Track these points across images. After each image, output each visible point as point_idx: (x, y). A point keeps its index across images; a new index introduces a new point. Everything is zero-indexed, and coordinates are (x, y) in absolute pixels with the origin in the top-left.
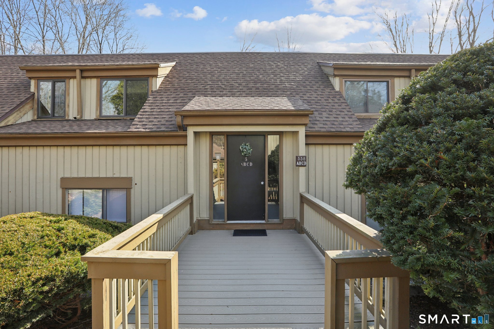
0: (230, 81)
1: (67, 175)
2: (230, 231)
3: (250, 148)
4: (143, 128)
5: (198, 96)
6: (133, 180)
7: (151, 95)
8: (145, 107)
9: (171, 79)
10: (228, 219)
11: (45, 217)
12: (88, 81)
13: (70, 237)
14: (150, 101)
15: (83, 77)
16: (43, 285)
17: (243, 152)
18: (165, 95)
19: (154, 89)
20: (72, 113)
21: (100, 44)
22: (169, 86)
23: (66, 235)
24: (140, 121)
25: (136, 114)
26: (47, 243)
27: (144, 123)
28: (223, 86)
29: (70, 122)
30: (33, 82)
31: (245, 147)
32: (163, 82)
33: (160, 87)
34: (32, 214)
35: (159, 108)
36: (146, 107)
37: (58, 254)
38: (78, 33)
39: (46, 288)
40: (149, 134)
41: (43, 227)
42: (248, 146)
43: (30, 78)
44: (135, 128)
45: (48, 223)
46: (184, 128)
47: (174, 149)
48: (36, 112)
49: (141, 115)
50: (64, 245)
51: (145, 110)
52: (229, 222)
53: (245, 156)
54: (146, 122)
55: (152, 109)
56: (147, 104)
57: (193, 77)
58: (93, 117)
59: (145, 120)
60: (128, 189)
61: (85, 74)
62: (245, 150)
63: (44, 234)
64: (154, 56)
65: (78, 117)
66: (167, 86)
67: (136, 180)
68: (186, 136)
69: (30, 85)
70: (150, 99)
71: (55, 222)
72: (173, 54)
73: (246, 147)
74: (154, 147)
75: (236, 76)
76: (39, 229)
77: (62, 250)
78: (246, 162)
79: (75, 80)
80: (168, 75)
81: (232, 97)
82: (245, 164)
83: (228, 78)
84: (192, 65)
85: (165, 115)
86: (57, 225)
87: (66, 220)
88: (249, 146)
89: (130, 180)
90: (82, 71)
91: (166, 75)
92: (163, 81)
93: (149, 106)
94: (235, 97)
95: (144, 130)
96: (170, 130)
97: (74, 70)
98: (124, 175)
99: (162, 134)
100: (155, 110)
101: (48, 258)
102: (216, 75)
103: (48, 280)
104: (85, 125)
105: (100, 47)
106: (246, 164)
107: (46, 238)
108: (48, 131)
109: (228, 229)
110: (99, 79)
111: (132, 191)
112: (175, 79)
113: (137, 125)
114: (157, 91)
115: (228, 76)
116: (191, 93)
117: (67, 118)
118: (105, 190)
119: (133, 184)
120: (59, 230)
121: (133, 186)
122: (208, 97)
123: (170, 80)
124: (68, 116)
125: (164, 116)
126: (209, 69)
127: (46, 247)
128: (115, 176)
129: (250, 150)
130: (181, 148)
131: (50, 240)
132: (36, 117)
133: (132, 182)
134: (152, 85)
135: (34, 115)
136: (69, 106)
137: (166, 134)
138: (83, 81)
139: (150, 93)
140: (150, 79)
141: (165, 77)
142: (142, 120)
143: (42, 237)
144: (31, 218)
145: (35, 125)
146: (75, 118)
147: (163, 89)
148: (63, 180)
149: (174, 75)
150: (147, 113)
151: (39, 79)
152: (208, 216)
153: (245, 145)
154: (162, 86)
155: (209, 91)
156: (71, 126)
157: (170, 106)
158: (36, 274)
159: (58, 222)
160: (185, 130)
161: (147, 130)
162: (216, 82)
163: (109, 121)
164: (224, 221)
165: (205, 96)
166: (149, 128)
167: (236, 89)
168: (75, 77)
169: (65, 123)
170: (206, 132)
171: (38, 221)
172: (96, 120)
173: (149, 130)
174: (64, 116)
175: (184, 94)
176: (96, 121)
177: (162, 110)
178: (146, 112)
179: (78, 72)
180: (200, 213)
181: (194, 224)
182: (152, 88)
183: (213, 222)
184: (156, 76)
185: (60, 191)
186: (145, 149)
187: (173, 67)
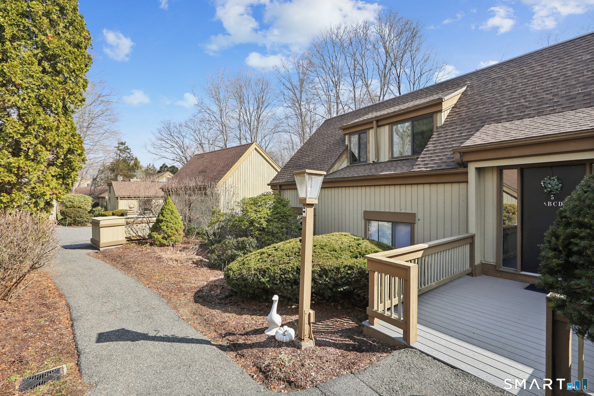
0: (540, 93)
1: (368, 210)
2: (524, 283)
3: (557, 183)
4: (425, 168)
5: (488, 124)
6: (417, 216)
7: (436, 132)
8: (428, 146)
9: (459, 109)
10: (522, 270)
11: (352, 236)
12: (382, 129)
13: (364, 250)
14: (434, 139)
15: (378, 126)
16: (348, 270)
17: (546, 188)
18: (450, 130)
19: (439, 125)
20: (372, 158)
21: (399, 77)
22: (456, 118)
23: (361, 248)
24: (422, 161)
25: (420, 153)
26: (352, 250)
27: (426, 162)
28: (527, 103)
29: (370, 165)
30: (347, 137)
31: (549, 181)
32: (451, 114)
33: (445, 121)
34: (346, 233)
35: (442, 145)
36: (430, 146)
37: (356, 257)
38: (380, 72)
39: (349, 272)
40: (430, 173)
41: (350, 241)
42: (554, 180)
43: (345, 134)
44: (418, 168)
45: (353, 240)
46: (464, 165)
47: (456, 186)
48: (349, 160)
49: (424, 154)
50: (360, 254)
51: (429, 149)
52: (523, 273)
53: (549, 193)
54: (428, 161)
55: (435, 147)
56: (431, 142)
57: (486, 100)
58: (387, 159)
59: (427, 159)
60: (412, 224)
61: (380, 123)
62: (550, 186)
63: (350, 245)
64: (443, 85)
65: (376, 161)
66: (454, 119)
67: (419, 216)
68: (466, 173)
69: (345, 139)
70: (435, 136)
71: (357, 240)
72: (465, 76)
73: (552, 182)
74: (435, 185)
75: (552, 84)
76: (348, 242)
77: (359, 256)
78: (552, 201)
79: (373, 130)
80: (455, 104)
81: (538, 116)
82: (549, 204)
83: (537, 90)
84: (487, 84)
85: (447, 151)
86: (357, 242)
87: (363, 239)
88: (556, 180)
89: (413, 215)
90: (377, 121)
91: (453, 106)
92: (449, 113)
93: (433, 144)
94: (543, 115)
95: (425, 169)
96: (450, 167)
97: (372, 122)
98: (409, 211)
99: (441, 172)
100: (438, 147)
101: (351, 257)
102: (519, 90)
103: (351, 268)
104: (380, 167)
105: (399, 80)
106: (552, 204)
107: (351, 247)
108: (356, 175)
109: (521, 281)
110: (390, 125)
111: (416, 225)
112: (464, 108)
113: (420, 164)
114: (441, 127)
115: (538, 87)
116: (480, 122)
117: (368, 162)
118: (395, 224)
119: (417, 219)
120: (359, 245)
121: (416, 222)
122: (501, 122)
123: (457, 110)
124: (369, 161)
125: (446, 153)
126: (509, 83)
127: (351, 252)
128: (402, 211)
129: (558, 185)
130: (463, 185)
131: (353, 249)
132: (349, 164)
133: (415, 218)
134: (437, 121)
135: (348, 162)
136: (369, 152)
137: (446, 172)
138: (378, 129)
139: (435, 130)
140: (435, 115)
141: (452, 108)
142: (425, 159)
143: (349, 246)
144: (345, 235)
145: (349, 170)
146: (374, 162)
147: (450, 122)
148: (365, 212)
149: (463, 103)
150: (430, 152)
151: (350, 134)
152: (495, 261)
153: (550, 179)
154: (448, 120)
155: (504, 115)
156: (370, 169)
157: (453, 141)
158: (345, 263)
159: (358, 240)
160: (466, 167)
161: (428, 169)
162: (517, 100)
163: (399, 162)
164: (516, 271)
165: (497, 123)
166: (430, 167)
167: (547, 104)
168: (372, 128)
169: (367, 167)
170: (493, 167)
171: (348, 238)
172: (389, 161)
173: (430, 169)
174: (366, 161)
175: (472, 125)
176: (389, 163)
177: (445, 147)
178: (429, 150)
179: (375, 122)
180: (484, 257)
181: (475, 266)
182: (436, 124)
183: (501, 269)
184: (441, 111)
185: (363, 221)
186: (427, 187)
187: (463, 94)
